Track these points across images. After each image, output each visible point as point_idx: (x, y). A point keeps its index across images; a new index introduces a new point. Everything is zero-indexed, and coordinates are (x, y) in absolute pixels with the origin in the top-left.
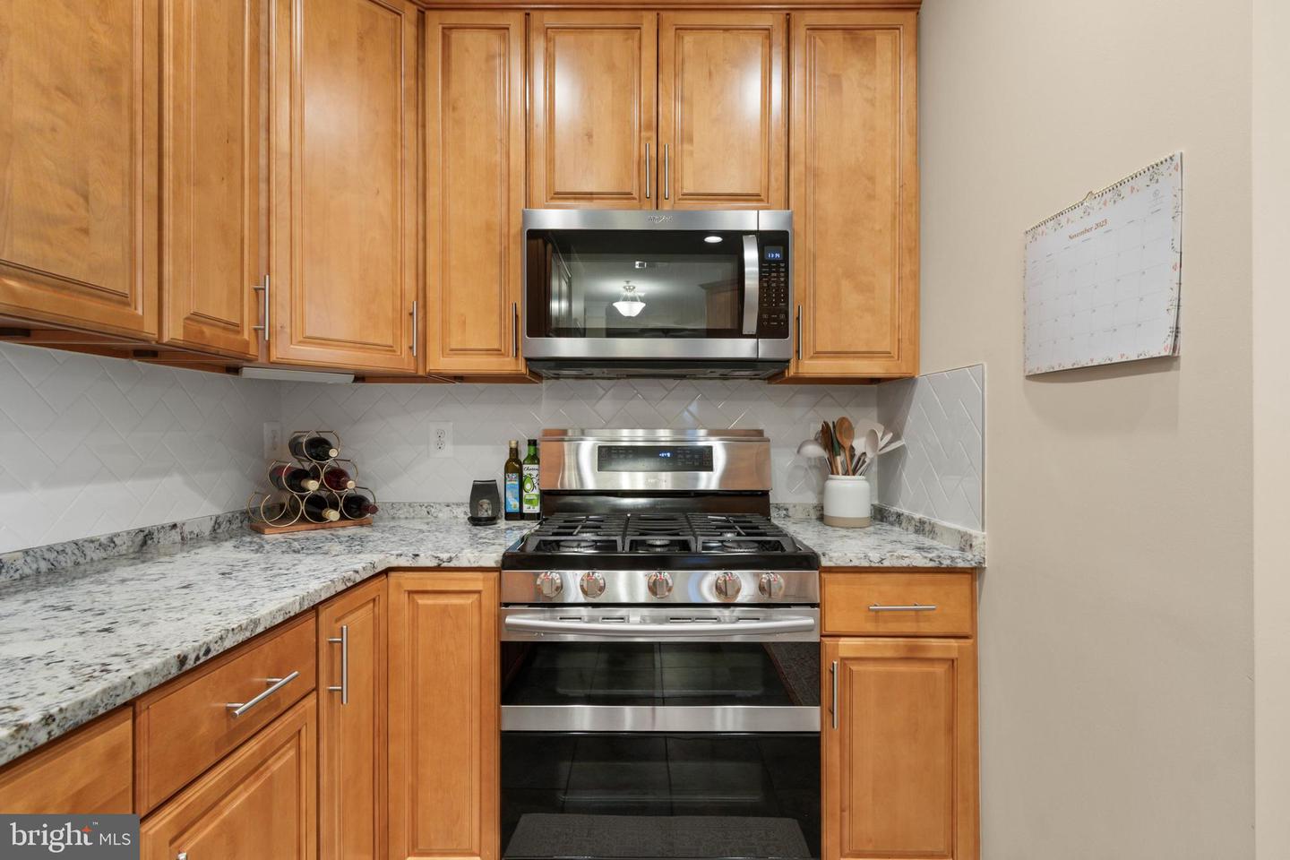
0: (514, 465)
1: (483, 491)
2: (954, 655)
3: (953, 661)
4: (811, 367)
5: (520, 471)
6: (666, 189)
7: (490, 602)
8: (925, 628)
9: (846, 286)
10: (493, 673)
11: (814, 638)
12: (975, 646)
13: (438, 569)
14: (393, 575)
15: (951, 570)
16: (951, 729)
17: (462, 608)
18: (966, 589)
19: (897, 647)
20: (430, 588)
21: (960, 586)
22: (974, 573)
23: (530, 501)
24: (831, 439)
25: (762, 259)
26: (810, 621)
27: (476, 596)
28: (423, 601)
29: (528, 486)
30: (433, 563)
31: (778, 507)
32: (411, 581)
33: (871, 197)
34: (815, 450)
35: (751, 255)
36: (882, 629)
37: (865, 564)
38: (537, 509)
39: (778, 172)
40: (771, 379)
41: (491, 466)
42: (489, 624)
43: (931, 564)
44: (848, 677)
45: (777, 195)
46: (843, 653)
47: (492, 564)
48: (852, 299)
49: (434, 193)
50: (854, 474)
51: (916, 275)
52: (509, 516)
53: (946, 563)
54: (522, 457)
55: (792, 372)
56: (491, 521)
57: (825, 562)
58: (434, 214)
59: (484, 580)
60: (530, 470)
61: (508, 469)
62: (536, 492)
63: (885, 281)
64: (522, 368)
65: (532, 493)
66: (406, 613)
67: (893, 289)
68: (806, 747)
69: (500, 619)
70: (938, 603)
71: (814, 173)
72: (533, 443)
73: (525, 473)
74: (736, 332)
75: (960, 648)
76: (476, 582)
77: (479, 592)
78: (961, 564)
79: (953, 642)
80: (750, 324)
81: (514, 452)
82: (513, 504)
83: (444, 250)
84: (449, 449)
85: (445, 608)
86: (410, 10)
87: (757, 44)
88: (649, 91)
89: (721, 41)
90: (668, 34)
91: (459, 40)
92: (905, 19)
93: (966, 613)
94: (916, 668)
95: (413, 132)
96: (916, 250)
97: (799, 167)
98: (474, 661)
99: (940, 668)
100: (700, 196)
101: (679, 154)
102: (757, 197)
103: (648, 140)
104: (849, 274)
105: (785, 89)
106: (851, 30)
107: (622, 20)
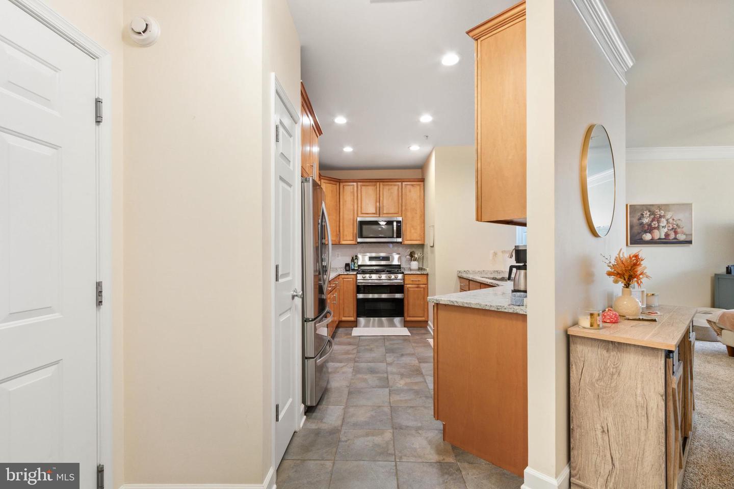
0: (353, 260)
1: (347, 265)
3: (424, 288)
4: (406, 242)
5: (354, 261)
6: (381, 212)
7: (355, 280)
8: (420, 283)
9: (412, 229)
10: (355, 290)
11: (403, 284)
12: (428, 286)
13: (347, 275)
14: (340, 276)
15: (424, 274)
17: (350, 280)
18: (426, 277)
19: (416, 286)
20: (346, 277)
22: (427, 274)
23: (356, 267)
24: (412, 255)
25: (397, 225)
26: (402, 281)
27: (352, 279)
28: (345, 279)
31: (403, 268)
32: (343, 277)
33: (416, 213)
34: (408, 257)
35: (395, 224)
36: (414, 283)
37: (411, 274)
38: (358, 268)
39: (400, 209)
40: (400, 244)
41: (348, 261)
42: (355, 283)
43: (421, 273)
44: (408, 290)
45: (400, 213)
46: (408, 287)
48: (413, 231)
49: (341, 213)
50: (415, 261)
51: (424, 227)
52: (353, 270)
55: (403, 243)
56: (349, 270)
57: (405, 273)
58: (341, 217)
60: (355, 261)
64: (356, 243)
65: (356, 265)
66: (342, 281)
67: (420, 229)
68: (401, 301)
69: (356, 281)
70: (422, 280)
71: (406, 209)
72: (356, 256)
74: (393, 237)
75: (425, 286)
76: (353, 276)
80: (395, 236)
81: (353, 258)
82: (353, 267)
83: (343, 223)
84: (340, 258)
85: (348, 281)
86: (338, 183)
87: (396, 187)
88: (378, 196)
89: (390, 187)
90: (381, 186)
91: (345, 187)
92: (422, 183)
93: (426, 281)
94: (419, 289)
95: (338, 203)
96: (424, 222)
97: (404, 208)
98: (353, 288)
99: (422, 289)
100: (387, 214)
101: (383, 206)
102: (397, 214)
103: (378, 204)
104: (413, 227)
105: (401, 196)
106: (412, 185)
107: (374, 183)
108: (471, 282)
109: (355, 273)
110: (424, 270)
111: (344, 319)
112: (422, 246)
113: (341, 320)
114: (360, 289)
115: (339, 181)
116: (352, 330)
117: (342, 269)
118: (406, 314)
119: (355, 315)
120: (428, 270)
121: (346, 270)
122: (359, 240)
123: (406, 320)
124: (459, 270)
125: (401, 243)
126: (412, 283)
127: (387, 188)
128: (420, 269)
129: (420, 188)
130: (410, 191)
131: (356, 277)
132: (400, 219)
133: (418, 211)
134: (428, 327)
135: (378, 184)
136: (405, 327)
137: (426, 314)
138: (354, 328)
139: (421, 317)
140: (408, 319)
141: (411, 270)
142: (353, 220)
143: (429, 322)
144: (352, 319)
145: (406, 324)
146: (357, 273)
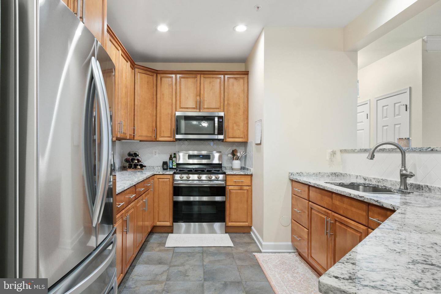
0: (171, 158)
1: (165, 163)
2: (248, 189)
3: (248, 190)
4: (229, 140)
5: (172, 159)
6: (201, 107)
7: (171, 180)
8: (243, 184)
9: (235, 125)
10: (172, 192)
11: (224, 185)
12: (252, 187)
13: (163, 174)
14: (155, 176)
16: (247, 201)
17: (167, 181)
19: (239, 188)
20: (161, 178)
21: (249, 178)
22: (251, 175)
23: (174, 166)
24: (234, 153)
25: (218, 121)
26: (224, 183)
27: (169, 179)
28: (160, 180)
29: (174, 162)
30: (162, 174)
31: (224, 167)
32: (158, 176)
33: (239, 109)
34: (230, 155)
35: (216, 119)
36: (236, 185)
37: (233, 174)
38: (175, 167)
39: (222, 104)
40: (221, 142)
41: (166, 158)
42: (171, 184)
43: (244, 174)
44: (230, 192)
45: (222, 108)
46: (230, 189)
47: (172, 174)
48: (235, 128)
49: (158, 108)
50: (237, 160)
51: (248, 123)
52: (170, 168)
53: (246, 174)
54: (172, 157)
55: (225, 141)
56: (167, 169)
57: (227, 173)
58: (158, 112)
59: (171, 176)
60: (174, 159)
61: (170, 159)
62: (175, 164)
63: (242, 124)
64: (175, 140)
65: (174, 164)
66: (157, 182)
67: (243, 126)
68: (223, 203)
69: (173, 183)
70: (246, 181)
71: (228, 104)
72: (175, 154)
73: (173, 160)
74: (214, 134)
75: (249, 188)
76: (169, 177)
77: (169, 178)
78: (249, 174)
79: (248, 187)
80: (216, 132)
81: (171, 156)
82: (171, 166)
83: (160, 118)
84: (157, 155)
85: (164, 181)
86: (155, 75)
87: (218, 80)
88: (198, 89)
89: (212, 80)
90: (202, 79)
91: (163, 79)
92: (245, 76)
93: (250, 182)
94: (242, 191)
95: (155, 97)
96: (247, 119)
97: (226, 103)
98: (169, 190)
99: (246, 191)
100: (207, 108)
101: (204, 100)
102: (218, 109)
103: (198, 98)
104: (235, 123)
105: (224, 89)
106: (235, 78)
107: (194, 76)
108: (310, 188)
109: (171, 173)
110: (248, 169)
111: (158, 224)
112: (245, 144)
113: (155, 225)
114: (177, 190)
115: (156, 72)
116: (167, 237)
117: (159, 168)
118: (227, 219)
119: (171, 219)
120: (252, 171)
121: (164, 169)
122: (178, 137)
123: (227, 225)
124: (291, 172)
125: (222, 140)
126: (234, 184)
127: (208, 81)
128: (243, 168)
129: (244, 82)
130: (233, 85)
131: (173, 177)
132: (222, 114)
133: (242, 106)
134: (252, 233)
135: (199, 76)
136: (226, 233)
137: (249, 218)
138: (170, 234)
139: (244, 222)
140: (230, 224)
141: (232, 169)
142: (172, 115)
143: (253, 228)
144: (168, 224)
145: (228, 230)
146: (175, 173)
